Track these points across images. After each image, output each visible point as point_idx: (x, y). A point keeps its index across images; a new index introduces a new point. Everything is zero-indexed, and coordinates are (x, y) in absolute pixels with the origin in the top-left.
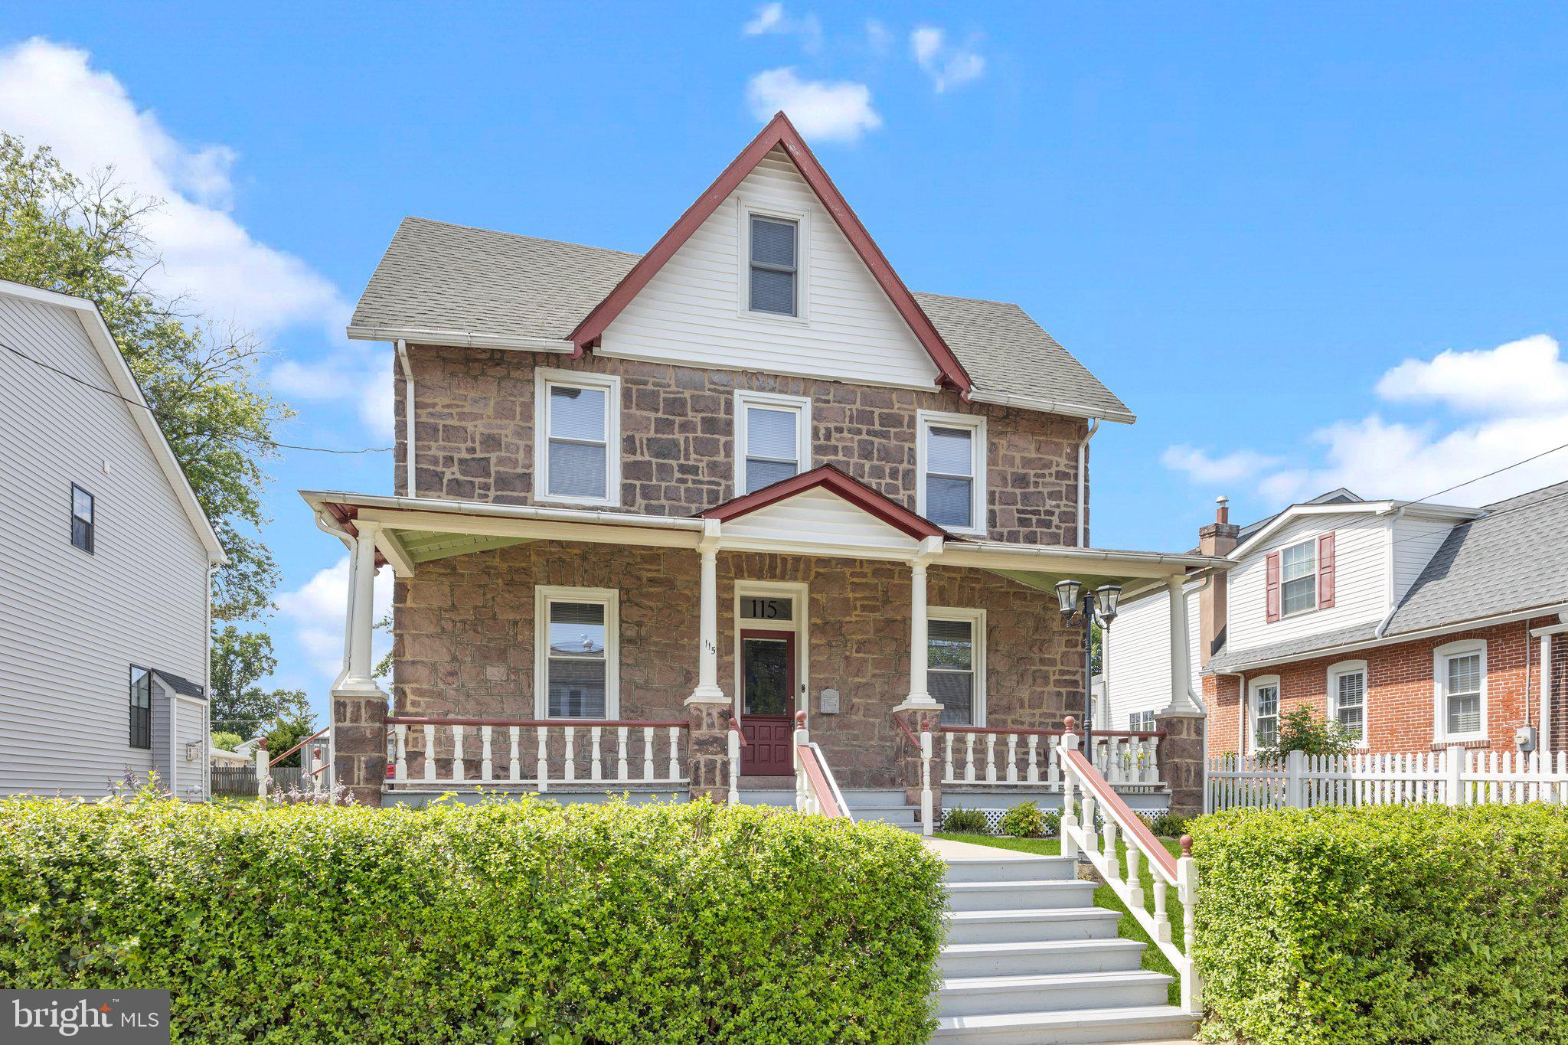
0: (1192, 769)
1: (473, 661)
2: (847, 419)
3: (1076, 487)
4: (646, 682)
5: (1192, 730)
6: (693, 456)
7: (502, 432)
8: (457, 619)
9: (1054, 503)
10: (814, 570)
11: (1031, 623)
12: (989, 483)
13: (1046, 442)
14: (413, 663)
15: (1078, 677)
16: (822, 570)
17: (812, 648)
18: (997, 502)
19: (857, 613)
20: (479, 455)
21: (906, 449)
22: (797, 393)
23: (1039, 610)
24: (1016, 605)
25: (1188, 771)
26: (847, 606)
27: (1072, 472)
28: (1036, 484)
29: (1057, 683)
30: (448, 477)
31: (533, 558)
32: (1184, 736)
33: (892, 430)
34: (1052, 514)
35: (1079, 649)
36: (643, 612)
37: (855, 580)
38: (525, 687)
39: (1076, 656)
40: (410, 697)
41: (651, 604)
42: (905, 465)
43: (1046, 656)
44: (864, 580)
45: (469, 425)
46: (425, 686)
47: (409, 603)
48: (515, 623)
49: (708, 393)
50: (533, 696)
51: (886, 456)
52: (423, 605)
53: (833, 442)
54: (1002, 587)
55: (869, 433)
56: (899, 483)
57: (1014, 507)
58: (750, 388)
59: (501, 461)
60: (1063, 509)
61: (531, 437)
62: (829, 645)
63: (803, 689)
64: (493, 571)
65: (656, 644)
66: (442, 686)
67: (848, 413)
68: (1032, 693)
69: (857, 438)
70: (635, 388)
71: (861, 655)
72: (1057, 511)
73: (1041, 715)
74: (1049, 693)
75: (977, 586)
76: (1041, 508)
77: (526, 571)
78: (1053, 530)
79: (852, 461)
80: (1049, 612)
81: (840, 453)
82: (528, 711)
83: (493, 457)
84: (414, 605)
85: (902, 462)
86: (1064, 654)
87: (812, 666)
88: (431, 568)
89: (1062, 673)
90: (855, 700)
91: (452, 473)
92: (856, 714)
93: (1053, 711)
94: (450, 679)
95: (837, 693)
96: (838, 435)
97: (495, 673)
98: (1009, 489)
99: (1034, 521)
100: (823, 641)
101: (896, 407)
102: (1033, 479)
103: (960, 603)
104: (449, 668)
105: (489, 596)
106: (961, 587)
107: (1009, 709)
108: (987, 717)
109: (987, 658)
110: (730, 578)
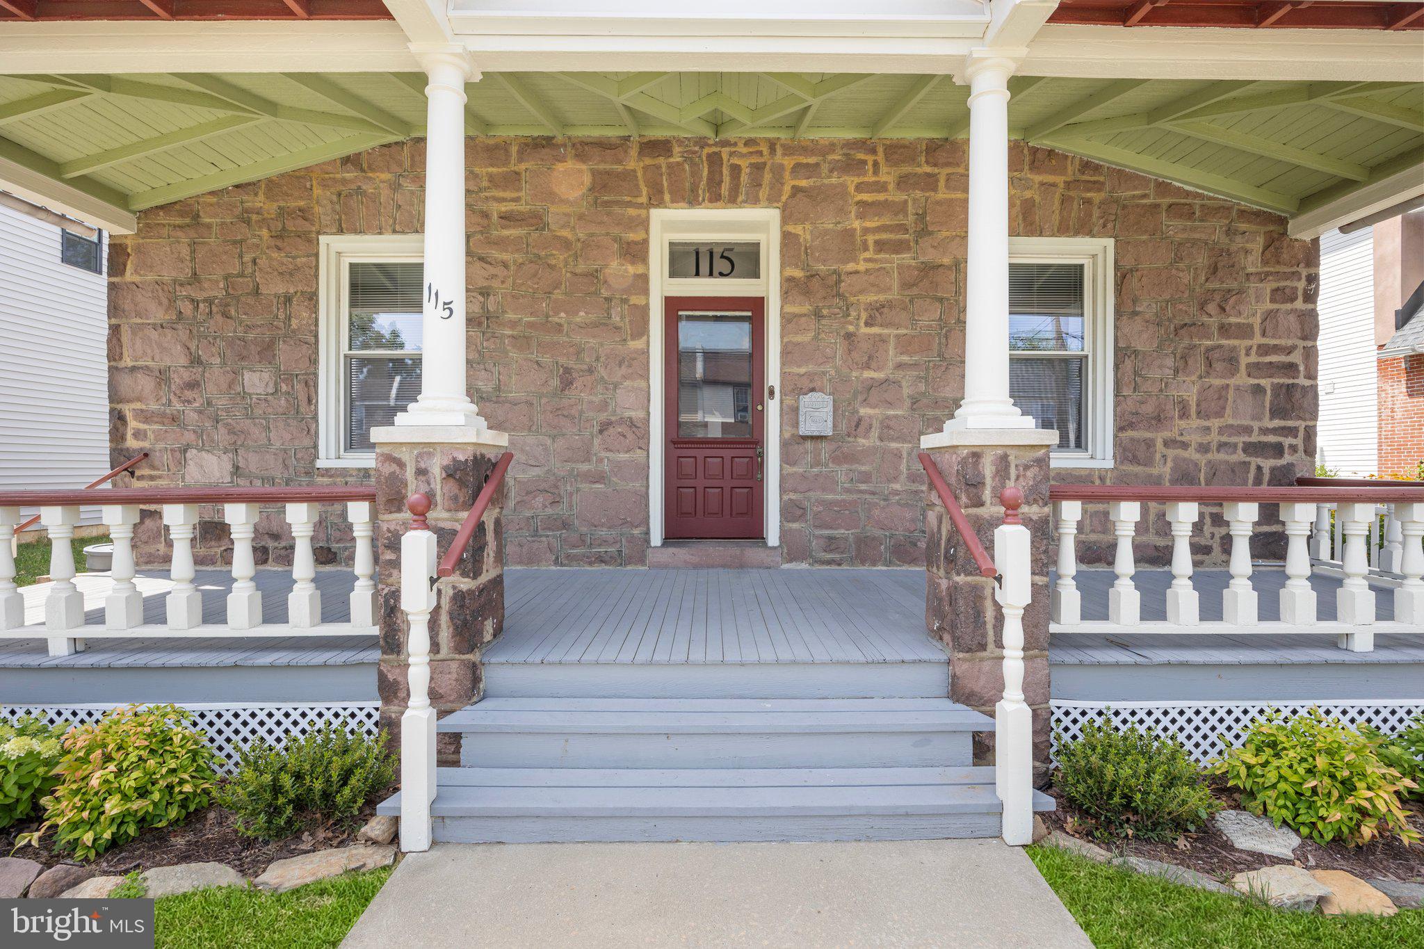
1: (224, 364)
4: (498, 389)
8: (199, 296)
10: (791, 180)
11: (1202, 260)
14: (134, 369)
15: (1296, 357)
16: (804, 183)
17: (787, 320)
19: (867, 255)
23: (1219, 237)
24: (1174, 227)
26: (849, 243)
29: (1254, 369)
31: (317, 191)
35: (1299, 304)
36: (492, 270)
37: (865, 197)
38: (304, 403)
39: (1292, 318)
40: (133, 424)
41: (505, 256)
43: (1233, 320)
44: (881, 197)
46: (154, 406)
47: (129, 276)
48: (288, 299)
50: (315, 418)
52: (150, 277)
54: (1145, 196)
62: (817, 314)
63: (772, 393)
64: (254, 217)
65: (513, 324)
66: (179, 406)
68: (1203, 390)
71: (875, 330)
73: (1221, 431)
74: (1237, 388)
75: (1096, 197)
77: (304, 214)
80: (1238, 239)
82: (307, 442)
84: (137, 279)
86: (1269, 316)
87: (786, 353)
88: (162, 218)
89: (1264, 350)
90: (864, 411)
92: (865, 437)
93: (1246, 422)
94: (189, 394)
95: (829, 400)
97: (256, 381)
100: (806, 308)
103: (1064, 229)
104: (186, 376)
105: (247, 258)
106: (1065, 200)
107: (1159, 419)
108: (1115, 436)
109: (1116, 327)
110: (640, 206)
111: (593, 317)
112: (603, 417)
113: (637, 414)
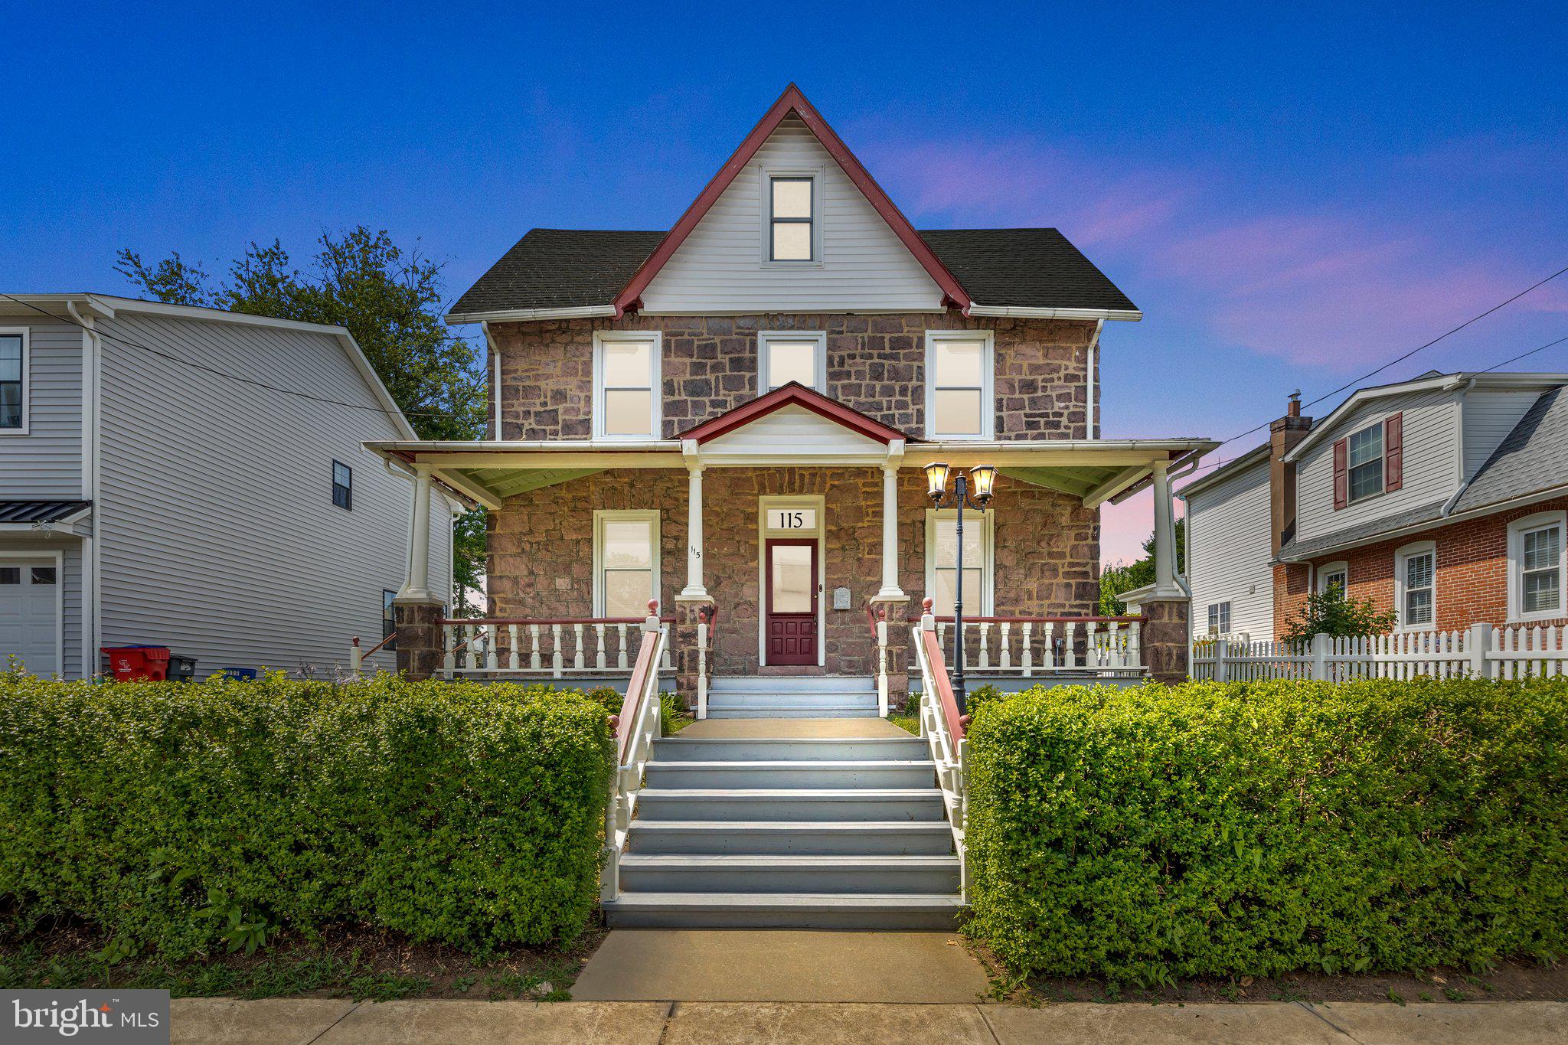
0: (1175, 652)
1: (545, 574)
2: (859, 346)
3: (1085, 388)
5: (1175, 614)
6: (722, 392)
7: (568, 387)
8: (533, 540)
9: (1063, 404)
10: (829, 483)
11: (1039, 519)
12: (996, 392)
13: (1054, 348)
14: (501, 577)
15: (1088, 569)
16: (836, 483)
17: (828, 551)
18: (1004, 409)
19: (868, 518)
20: (549, 408)
21: (915, 368)
22: (814, 328)
23: (1047, 507)
24: (1025, 503)
25: (1170, 654)
26: (859, 513)
27: (1081, 374)
28: (1044, 388)
29: (1067, 574)
30: (526, 427)
31: (592, 488)
32: (1166, 619)
33: (902, 352)
34: (1061, 415)
35: (1090, 541)
36: (680, 527)
37: (867, 489)
38: (586, 595)
39: (1086, 549)
40: (499, 605)
42: (914, 383)
43: (1055, 550)
45: (542, 384)
46: (510, 596)
47: (498, 530)
48: (578, 542)
49: (735, 337)
50: (591, 601)
51: (896, 375)
52: (508, 531)
53: (846, 368)
55: (880, 356)
56: (909, 399)
57: (1022, 412)
58: (772, 328)
59: (566, 411)
60: (1072, 409)
61: (590, 390)
62: (843, 548)
63: (820, 588)
64: (560, 501)
66: (522, 595)
67: (860, 341)
68: (1040, 585)
69: (868, 362)
70: (673, 339)
71: (872, 556)
72: (1066, 412)
73: (1049, 606)
74: (1057, 584)
76: (1050, 411)
77: (586, 499)
78: (1063, 430)
79: (864, 383)
80: (1058, 508)
81: (853, 377)
82: (587, 613)
83: (561, 408)
84: (502, 532)
85: (911, 379)
86: (1074, 547)
87: (827, 568)
88: (514, 501)
89: (1072, 565)
90: (866, 597)
91: (530, 423)
93: (1062, 601)
94: (528, 590)
95: (849, 591)
96: (851, 361)
97: (562, 583)
98: (1017, 395)
99: (1042, 424)
100: (838, 545)
101: (905, 330)
102: (1040, 384)
104: (527, 580)
107: (1017, 601)
108: (995, 609)
109: (995, 554)
110: (754, 495)
111: (730, 550)
112: (736, 600)
113: (753, 599)
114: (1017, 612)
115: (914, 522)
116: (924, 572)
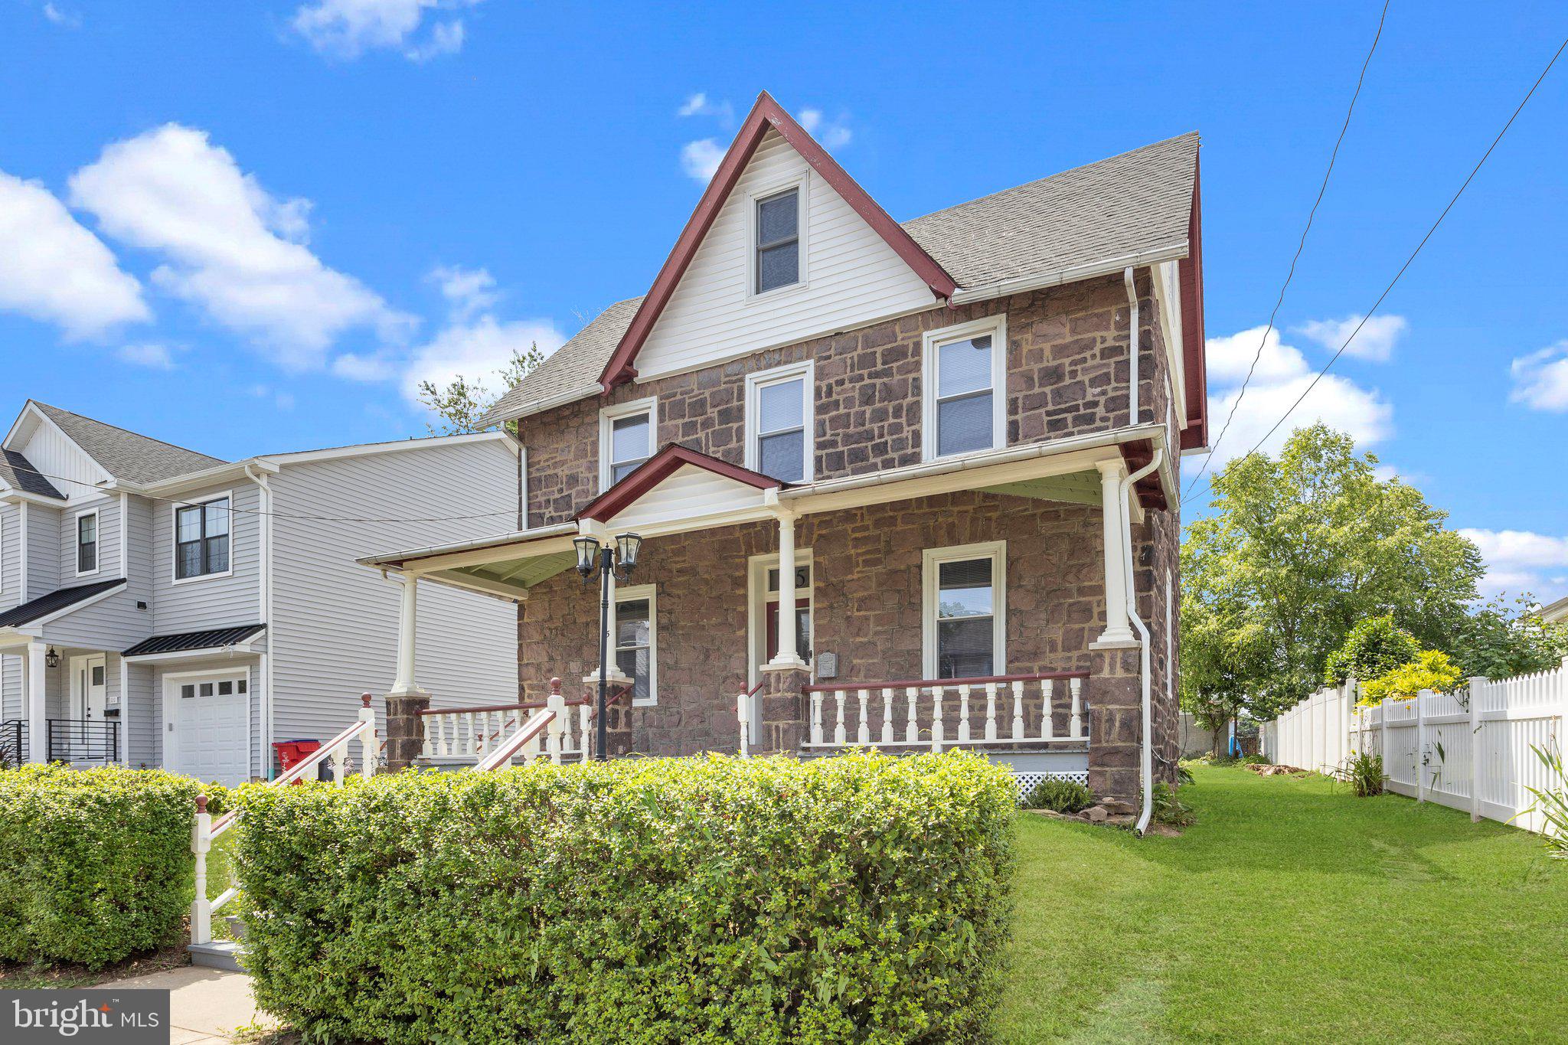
0: (1118, 717)
1: (562, 659)
2: (849, 369)
3: (1127, 362)
4: (676, 662)
5: (1118, 665)
6: (712, 450)
7: (579, 470)
8: (553, 627)
9: (1099, 389)
10: (816, 533)
11: (1065, 546)
12: (1009, 390)
13: (1084, 319)
14: (528, 664)
16: (825, 531)
17: (816, 611)
18: (1020, 410)
19: (858, 569)
20: (565, 493)
21: (910, 381)
22: (801, 359)
24: (1046, 528)
25: (1111, 720)
26: (849, 563)
27: (1123, 344)
28: (1073, 374)
30: (547, 515)
32: (1106, 674)
33: (895, 365)
34: (1095, 404)
35: (1136, 568)
36: (673, 600)
37: (857, 535)
40: (527, 691)
41: (680, 592)
42: (910, 399)
43: (1086, 584)
44: (866, 534)
45: (558, 471)
46: (535, 682)
47: (526, 620)
48: (587, 624)
49: (723, 386)
51: (889, 393)
52: (534, 619)
53: (835, 397)
54: (1025, 510)
55: (870, 376)
56: (903, 420)
57: (1043, 411)
58: (759, 369)
59: (578, 495)
60: (1111, 394)
61: (597, 469)
62: (831, 607)
64: (574, 584)
65: (683, 628)
66: (544, 680)
67: (849, 362)
68: (1067, 632)
69: (858, 385)
70: (667, 401)
71: (862, 613)
72: (1102, 400)
73: (1079, 659)
74: (1091, 629)
75: (994, 515)
76: (1080, 402)
78: (1098, 423)
79: (853, 411)
80: (1091, 529)
81: (842, 406)
83: (573, 492)
84: (529, 620)
85: (905, 396)
87: (816, 631)
88: (539, 590)
90: (855, 661)
91: (549, 512)
92: (857, 677)
95: (833, 656)
96: (839, 389)
97: (574, 668)
98: (1037, 390)
99: (1070, 421)
100: (826, 604)
101: (899, 339)
102: (1068, 369)
103: (974, 538)
105: (571, 605)
106: (974, 520)
107: (1036, 655)
108: (1007, 667)
109: (1007, 597)
110: (740, 557)
111: (719, 620)
112: (724, 674)
113: (741, 671)
114: (1036, 669)
115: (909, 568)
116: (921, 627)
